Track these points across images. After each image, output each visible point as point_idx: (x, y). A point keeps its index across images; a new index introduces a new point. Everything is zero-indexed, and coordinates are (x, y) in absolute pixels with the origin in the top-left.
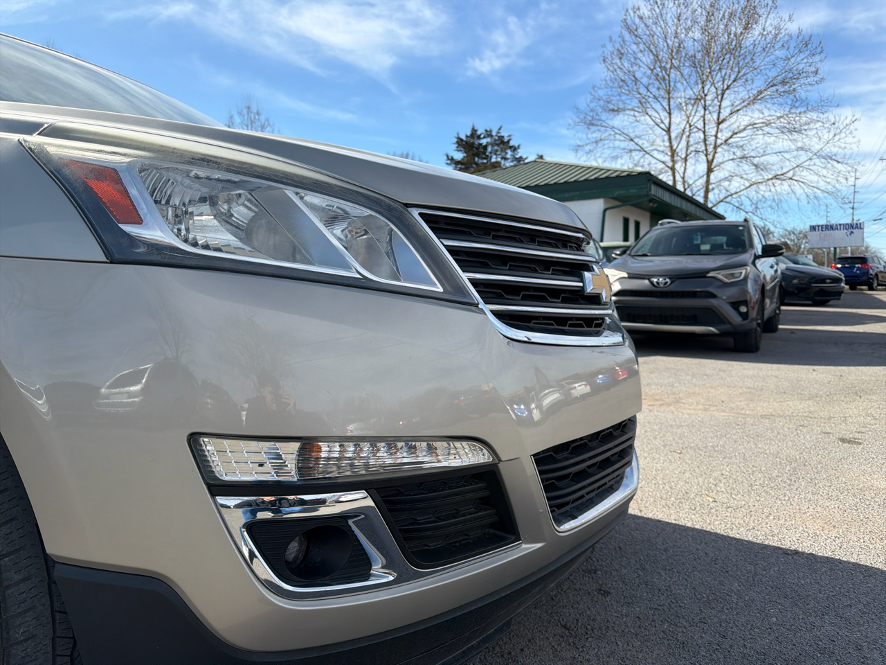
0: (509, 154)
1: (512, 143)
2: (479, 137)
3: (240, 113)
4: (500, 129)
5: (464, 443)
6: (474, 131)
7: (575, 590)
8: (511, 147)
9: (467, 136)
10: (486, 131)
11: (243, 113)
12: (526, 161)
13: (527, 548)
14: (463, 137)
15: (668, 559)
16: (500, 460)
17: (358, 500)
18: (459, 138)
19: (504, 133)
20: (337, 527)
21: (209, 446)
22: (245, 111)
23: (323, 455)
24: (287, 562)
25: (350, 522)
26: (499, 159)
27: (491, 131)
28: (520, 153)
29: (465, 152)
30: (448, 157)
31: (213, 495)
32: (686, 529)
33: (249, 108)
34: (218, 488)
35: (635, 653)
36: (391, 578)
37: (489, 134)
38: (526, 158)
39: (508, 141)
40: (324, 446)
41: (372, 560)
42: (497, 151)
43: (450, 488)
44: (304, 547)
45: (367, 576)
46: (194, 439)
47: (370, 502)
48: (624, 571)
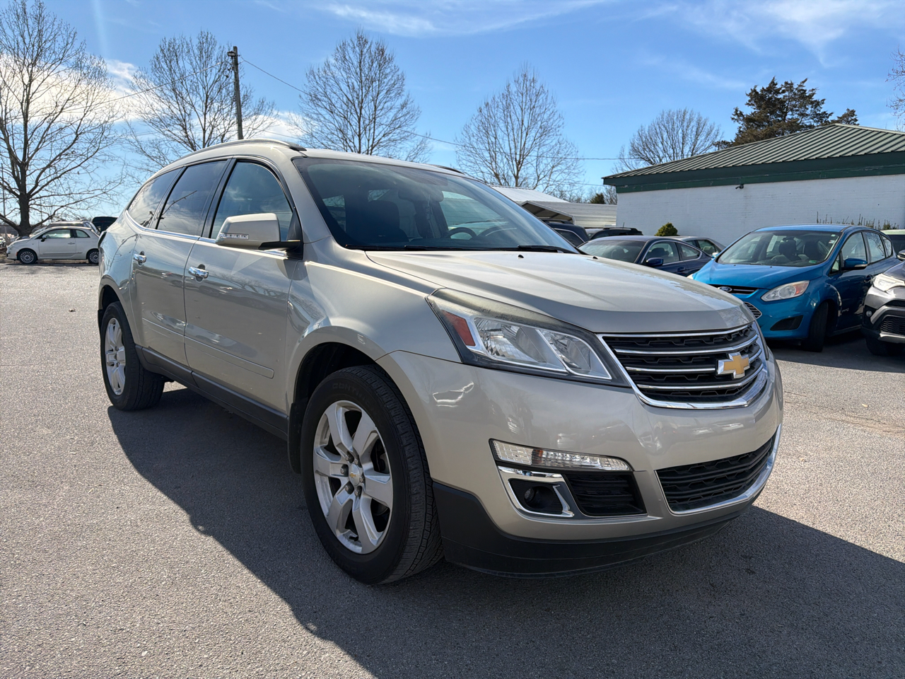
0: (810, 109)
1: (815, 98)
2: (777, 92)
3: (517, 82)
4: (804, 82)
5: (614, 460)
6: (773, 84)
7: (730, 566)
8: (812, 103)
9: (762, 91)
10: (786, 83)
11: (520, 82)
12: (830, 119)
13: (650, 518)
14: (758, 90)
15: (814, 562)
16: (634, 470)
17: (558, 478)
18: (755, 91)
19: (808, 87)
20: (547, 488)
21: (497, 444)
22: (521, 79)
23: (544, 456)
24: (525, 499)
25: (554, 487)
26: (796, 116)
27: (792, 84)
28: (824, 108)
29: (759, 107)
30: (737, 110)
31: (497, 465)
32: (847, 543)
33: (525, 76)
34: (500, 463)
35: (754, 609)
36: (571, 516)
37: (789, 86)
38: (831, 114)
39: (811, 96)
40: (545, 452)
41: (564, 507)
42: (795, 106)
43: (605, 480)
44: (533, 494)
45: (561, 513)
46: (491, 441)
47: (563, 480)
48: (774, 562)
